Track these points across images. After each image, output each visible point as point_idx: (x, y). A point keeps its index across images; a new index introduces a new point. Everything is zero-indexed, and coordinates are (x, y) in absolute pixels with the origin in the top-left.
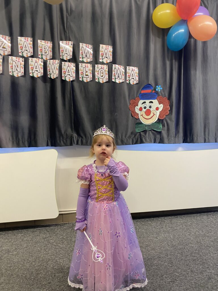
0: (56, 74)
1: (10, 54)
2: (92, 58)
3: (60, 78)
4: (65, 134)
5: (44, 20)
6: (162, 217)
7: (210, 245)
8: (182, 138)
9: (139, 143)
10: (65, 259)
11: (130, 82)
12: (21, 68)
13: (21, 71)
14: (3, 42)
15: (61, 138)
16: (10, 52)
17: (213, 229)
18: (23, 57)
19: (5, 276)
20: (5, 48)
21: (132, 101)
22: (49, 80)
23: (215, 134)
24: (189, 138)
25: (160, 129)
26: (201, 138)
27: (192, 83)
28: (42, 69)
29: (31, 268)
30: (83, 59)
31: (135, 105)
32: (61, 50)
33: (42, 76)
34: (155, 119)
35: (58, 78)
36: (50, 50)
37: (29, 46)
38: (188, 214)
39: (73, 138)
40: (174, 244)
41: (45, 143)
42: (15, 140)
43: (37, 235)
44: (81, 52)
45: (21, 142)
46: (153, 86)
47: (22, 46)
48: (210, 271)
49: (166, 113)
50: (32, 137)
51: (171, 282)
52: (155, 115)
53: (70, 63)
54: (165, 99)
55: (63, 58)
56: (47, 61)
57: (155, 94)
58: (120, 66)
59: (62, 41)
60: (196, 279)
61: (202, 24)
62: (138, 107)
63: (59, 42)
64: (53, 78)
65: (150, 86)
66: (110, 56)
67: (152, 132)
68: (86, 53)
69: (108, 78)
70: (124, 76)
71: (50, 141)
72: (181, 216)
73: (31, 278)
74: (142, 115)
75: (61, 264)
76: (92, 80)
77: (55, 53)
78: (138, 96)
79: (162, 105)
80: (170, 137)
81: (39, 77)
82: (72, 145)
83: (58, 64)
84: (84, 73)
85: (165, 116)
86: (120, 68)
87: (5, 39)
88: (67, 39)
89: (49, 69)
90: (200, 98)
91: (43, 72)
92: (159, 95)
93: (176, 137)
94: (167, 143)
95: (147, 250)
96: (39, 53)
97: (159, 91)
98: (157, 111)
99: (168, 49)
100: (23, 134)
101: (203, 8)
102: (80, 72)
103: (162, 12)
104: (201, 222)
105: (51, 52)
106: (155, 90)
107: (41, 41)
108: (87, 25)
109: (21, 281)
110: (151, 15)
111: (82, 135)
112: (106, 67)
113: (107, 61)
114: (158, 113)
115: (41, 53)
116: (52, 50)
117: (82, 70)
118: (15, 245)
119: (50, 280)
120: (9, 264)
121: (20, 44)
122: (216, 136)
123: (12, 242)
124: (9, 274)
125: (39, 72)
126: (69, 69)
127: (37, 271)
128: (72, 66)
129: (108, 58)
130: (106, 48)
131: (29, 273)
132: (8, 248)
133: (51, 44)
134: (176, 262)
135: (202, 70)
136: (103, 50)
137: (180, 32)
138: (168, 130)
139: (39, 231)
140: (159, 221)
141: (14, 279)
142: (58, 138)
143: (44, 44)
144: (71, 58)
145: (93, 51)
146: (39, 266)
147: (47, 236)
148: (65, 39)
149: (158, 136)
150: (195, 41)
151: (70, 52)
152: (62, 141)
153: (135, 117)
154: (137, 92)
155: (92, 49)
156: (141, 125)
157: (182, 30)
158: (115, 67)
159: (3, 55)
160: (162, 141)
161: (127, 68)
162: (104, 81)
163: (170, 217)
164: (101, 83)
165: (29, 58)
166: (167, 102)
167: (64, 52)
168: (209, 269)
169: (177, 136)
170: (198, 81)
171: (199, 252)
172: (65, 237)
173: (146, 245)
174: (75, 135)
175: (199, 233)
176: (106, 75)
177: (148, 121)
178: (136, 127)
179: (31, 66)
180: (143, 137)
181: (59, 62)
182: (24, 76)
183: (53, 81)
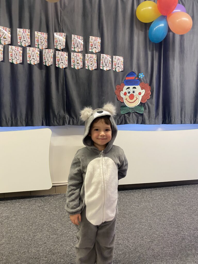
0: (51, 61)
1: (10, 43)
2: (82, 48)
3: (54, 65)
4: (58, 115)
5: (41, 14)
6: (143, 189)
7: (184, 212)
8: (161, 120)
9: (123, 124)
10: (58, 224)
11: (116, 70)
12: (20, 57)
13: (19, 59)
14: (4, 33)
15: (55, 119)
16: (10, 42)
17: (187, 199)
18: (21, 46)
19: (5, 238)
20: (5, 38)
21: (118, 86)
22: (44, 67)
23: (190, 116)
24: (167, 120)
25: (142, 111)
26: (178, 119)
27: (171, 71)
28: (38, 57)
29: (28, 231)
30: (74, 48)
31: (120, 91)
32: (55, 40)
33: (38, 63)
34: (138, 103)
35: (53, 65)
36: (46, 40)
37: (27, 36)
38: (166, 187)
39: (66, 118)
40: (154, 211)
41: (41, 123)
42: (14, 120)
43: (33, 204)
44: (73, 42)
45: (19, 122)
46: (136, 73)
47: (21, 36)
48: (184, 233)
49: (147, 98)
50: (29, 117)
51: (150, 242)
52: (137, 99)
53: (63, 53)
54: (147, 85)
55: (57, 47)
56: (43, 49)
57: (138, 80)
58: (107, 55)
59: (56, 33)
60: (172, 240)
61: (179, 20)
63: (53, 33)
64: (47, 65)
65: (133, 73)
66: (98, 46)
67: (135, 114)
68: (78, 44)
69: (96, 66)
70: (111, 64)
71: (45, 121)
72: (160, 188)
73: (29, 239)
74: (126, 99)
75: (55, 228)
76: (82, 67)
77: (50, 43)
78: (123, 82)
79: (144, 90)
80: (150, 119)
81: (35, 65)
82: (64, 125)
83: (53, 53)
84: (76, 61)
85: (146, 100)
86: (107, 57)
87: (6, 30)
88: (61, 31)
89: (45, 58)
90: (177, 85)
91: (39, 60)
92: (141, 82)
93: (156, 118)
94: (148, 124)
95: (130, 217)
96: (36, 43)
97: (142, 78)
98: (139, 96)
99: (150, 41)
100: (21, 115)
101: (181, 5)
102: (72, 60)
103: (144, 9)
104: (177, 193)
105: (46, 42)
106: (138, 77)
107: (38, 33)
108: (78, 19)
109: (20, 242)
110: (135, 11)
111: (73, 116)
112: (95, 56)
113: (96, 50)
114: (140, 97)
115: (38, 43)
116: (47, 40)
117: (74, 59)
118: (14, 212)
119: (45, 241)
120: (9, 228)
121: (19, 35)
122: (191, 118)
123: (11, 209)
124: (10, 236)
125: (36, 59)
126: (63, 58)
127: (34, 233)
128: (65, 55)
129: (97, 48)
130: (95, 39)
131: (27, 235)
132: (8, 214)
133: (46, 35)
134: (155, 226)
135: (179, 60)
136: (92, 41)
137: (161, 26)
138: (149, 112)
139: (35, 200)
140: (141, 192)
141: (13, 240)
142: (52, 119)
143: (40, 35)
144: (64, 48)
145: (83, 42)
146: (35, 229)
147: (42, 205)
148: (59, 31)
149: (140, 118)
150: (174, 34)
151: (63, 42)
152: (55, 122)
153: (120, 101)
154: (123, 79)
155: (83, 40)
156: (125, 108)
157: (162, 25)
158: (103, 56)
159: (4, 44)
160: (143, 122)
161: (113, 57)
162: (93, 69)
163: (150, 189)
164: (90, 70)
165: (27, 48)
166: (148, 87)
167: (58, 42)
168: (184, 232)
170: (176, 70)
171: (174, 218)
172: (58, 206)
173: (129, 212)
174: (67, 116)
175: (175, 203)
176: (95, 63)
177: (131, 104)
178: (121, 109)
179: (29, 55)
180: (127, 118)
181: (53, 51)
182: (22, 63)
183: (48, 68)
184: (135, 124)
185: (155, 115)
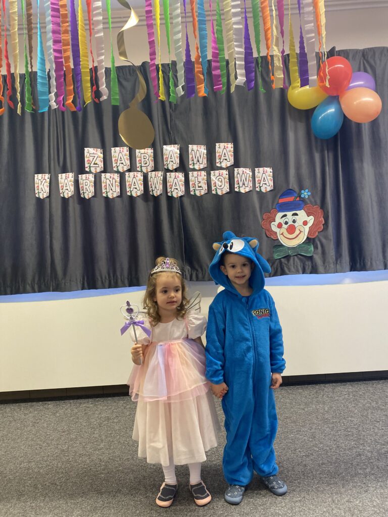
0: (160, 189)
1: (103, 170)
2: (206, 163)
3: (165, 193)
6: (321, 385)
8: (348, 264)
9: (279, 274)
11: (260, 190)
12: (117, 187)
13: (116, 191)
14: (94, 157)
16: (103, 168)
18: (118, 172)
20: (96, 164)
21: (266, 215)
22: (151, 198)
24: (359, 263)
25: (310, 252)
26: (378, 262)
28: (141, 185)
30: (194, 165)
31: (270, 221)
32: (165, 157)
34: (302, 238)
35: (163, 194)
36: (151, 159)
37: (125, 157)
39: (185, 272)
40: (326, 417)
42: (112, 278)
44: (190, 156)
45: (119, 281)
46: (296, 191)
47: (117, 158)
49: (318, 229)
50: (134, 273)
51: (304, 456)
52: (302, 233)
53: (177, 174)
54: (316, 208)
55: (168, 167)
56: (147, 173)
57: (301, 202)
58: (245, 168)
59: (166, 146)
62: (276, 223)
63: (162, 147)
64: (155, 195)
65: (291, 191)
66: (230, 157)
67: (298, 257)
68: (198, 157)
69: (228, 187)
70: (252, 182)
72: (352, 383)
74: (282, 234)
76: (207, 192)
77: (158, 163)
78: (274, 207)
79: (312, 217)
80: (326, 264)
81: (138, 196)
83: (162, 177)
84: (197, 183)
85: (317, 234)
86: (245, 171)
88: (172, 142)
89: (151, 184)
91: (143, 189)
92: (306, 204)
93: (336, 263)
94: (324, 272)
96: (138, 165)
97: (307, 197)
98: (304, 226)
99: (316, 138)
100: (122, 270)
102: (191, 183)
105: (152, 161)
106: (300, 196)
107: (139, 151)
108: (198, 121)
111: (197, 267)
112: (225, 172)
113: (226, 164)
114: (307, 229)
115: (140, 165)
116: (153, 159)
117: (193, 181)
118: (116, 413)
121: (114, 157)
124: (110, 440)
125: (138, 189)
126: (176, 182)
128: (181, 176)
129: (228, 160)
130: (225, 147)
132: (108, 415)
133: (152, 151)
135: (372, 160)
136: (221, 150)
138: (324, 253)
141: (115, 445)
143: (143, 152)
144: (178, 167)
148: (170, 142)
149: (309, 263)
151: (176, 159)
153: (272, 237)
154: (273, 202)
156: (281, 249)
158: (238, 171)
159: (95, 173)
160: (314, 271)
161: (255, 170)
162: (224, 192)
163: (334, 384)
164: (219, 195)
165: (126, 173)
166: (320, 212)
167: (169, 160)
169: (338, 262)
174: (188, 268)
176: (226, 183)
177: (291, 242)
178: (273, 252)
179: (129, 183)
180: (285, 265)
181: (162, 173)
182: (120, 196)
183: (156, 199)
184: (299, 273)
185: (334, 257)
